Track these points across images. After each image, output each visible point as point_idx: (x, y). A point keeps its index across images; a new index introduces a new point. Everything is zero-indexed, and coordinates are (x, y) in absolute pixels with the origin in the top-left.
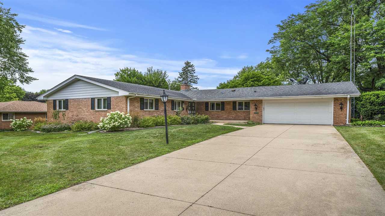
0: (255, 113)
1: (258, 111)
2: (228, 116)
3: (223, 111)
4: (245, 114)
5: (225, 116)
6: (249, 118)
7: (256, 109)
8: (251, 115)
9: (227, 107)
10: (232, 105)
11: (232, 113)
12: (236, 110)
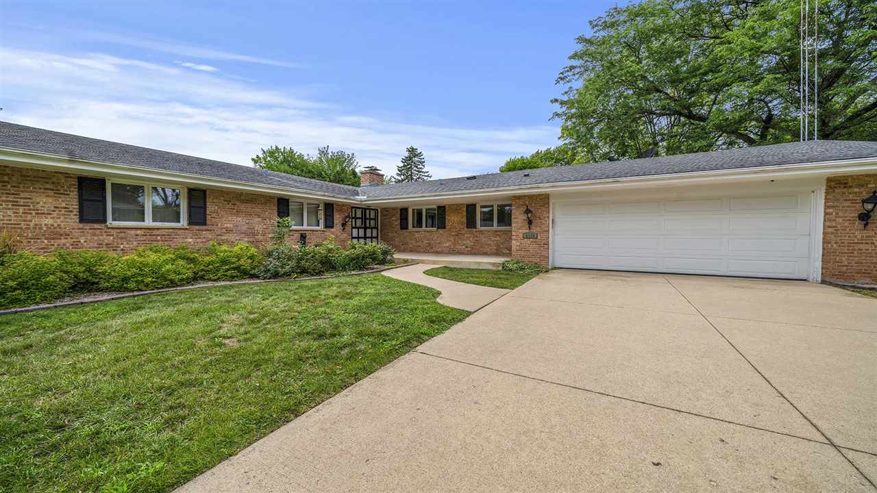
0: (526, 236)
1: (534, 230)
2: (454, 244)
3: (441, 231)
4: (498, 238)
5: (447, 244)
6: (510, 250)
7: (530, 222)
8: (514, 242)
9: (453, 219)
10: (465, 214)
11: (466, 235)
12: (475, 227)
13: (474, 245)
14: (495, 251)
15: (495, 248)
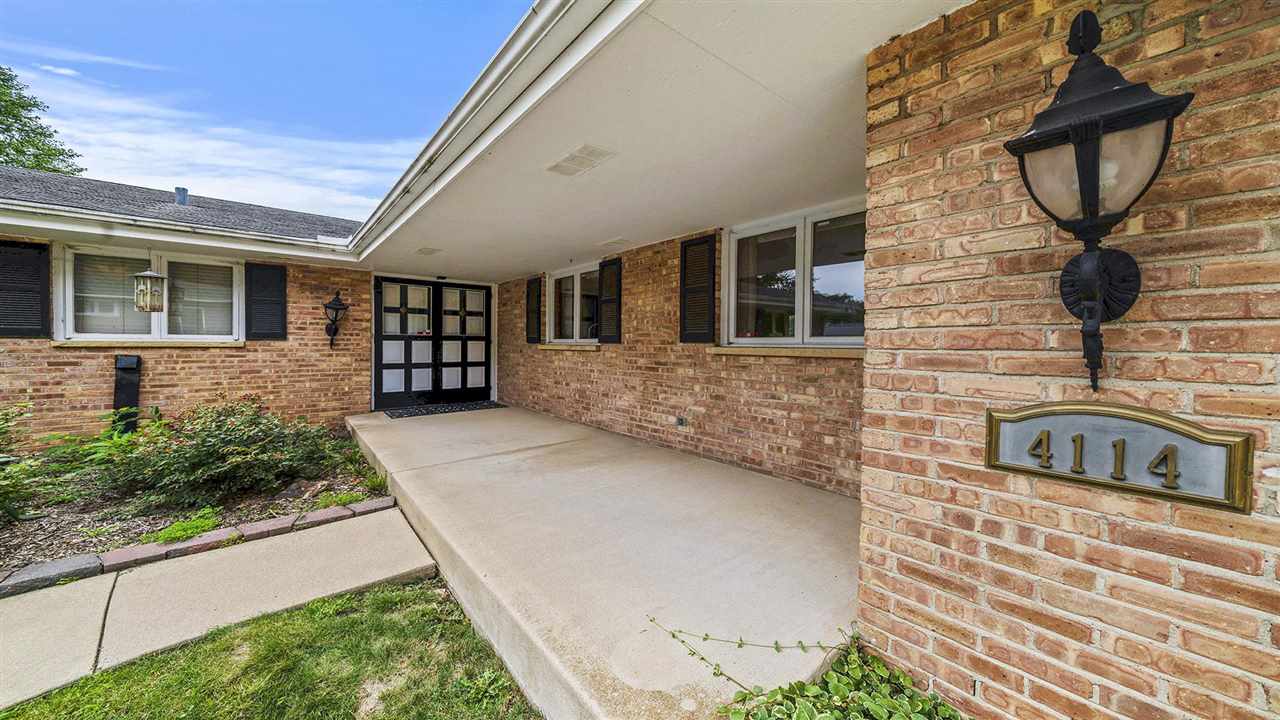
3: (610, 351)
4: (810, 397)
9: (644, 305)
11: (680, 371)
12: (711, 336)
13: (709, 417)
14: (795, 460)
15: (797, 444)
